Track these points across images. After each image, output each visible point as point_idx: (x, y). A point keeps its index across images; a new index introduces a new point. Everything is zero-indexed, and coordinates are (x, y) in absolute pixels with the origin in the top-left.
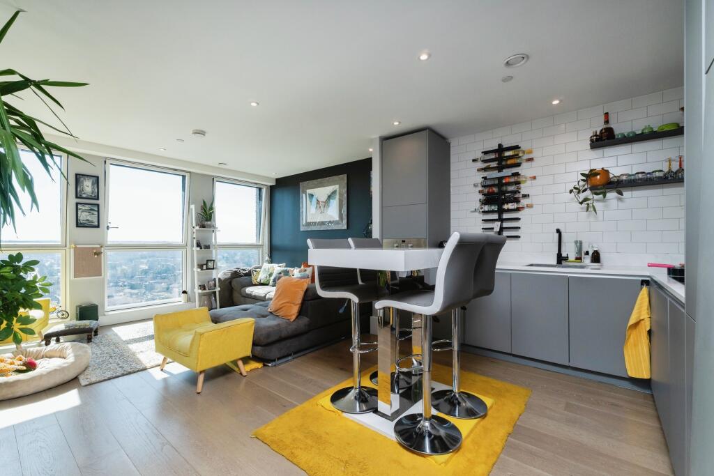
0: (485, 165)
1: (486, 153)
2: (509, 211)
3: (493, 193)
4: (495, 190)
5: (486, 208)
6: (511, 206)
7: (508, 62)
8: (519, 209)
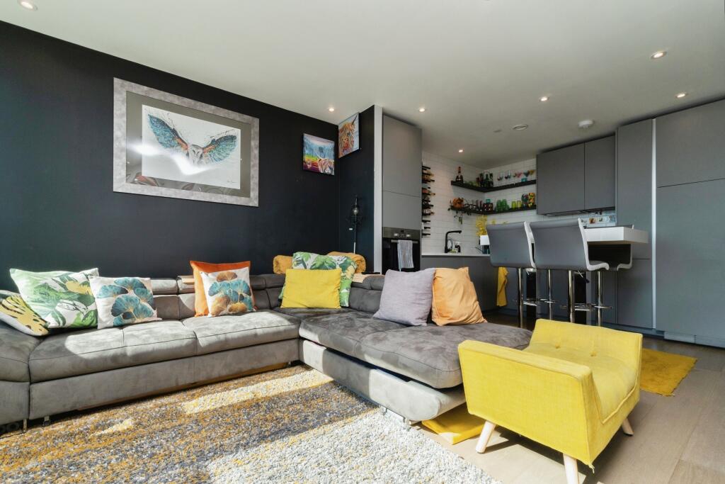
2: (426, 214)
6: (426, 211)
8: (429, 214)
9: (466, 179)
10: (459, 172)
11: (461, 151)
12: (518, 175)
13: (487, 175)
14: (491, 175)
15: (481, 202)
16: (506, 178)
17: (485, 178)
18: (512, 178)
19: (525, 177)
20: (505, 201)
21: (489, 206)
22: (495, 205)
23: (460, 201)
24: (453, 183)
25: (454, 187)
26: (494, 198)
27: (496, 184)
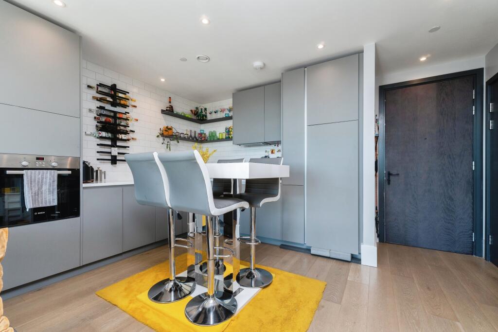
0: (99, 96)
1: (101, 85)
2: (122, 140)
3: (109, 123)
4: (112, 120)
5: (104, 134)
6: (123, 136)
7: (199, 57)
8: (128, 140)
9: (177, 109)
10: (170, 102)
11: (163, 80)
12: (222, 111)
13: (202, 109)
14: (206, 109)
15: (195, 132)
16: (215, 112)
17: (200, 111)
18: (219, 112)
19: (228, 112)
20: (215, 132)
21: (203, 135)
22: (207, 134)
23: (168, 129)
24: (163, 112)
25: (164, 115)
26: (207, 129)
27: (209, 117)
